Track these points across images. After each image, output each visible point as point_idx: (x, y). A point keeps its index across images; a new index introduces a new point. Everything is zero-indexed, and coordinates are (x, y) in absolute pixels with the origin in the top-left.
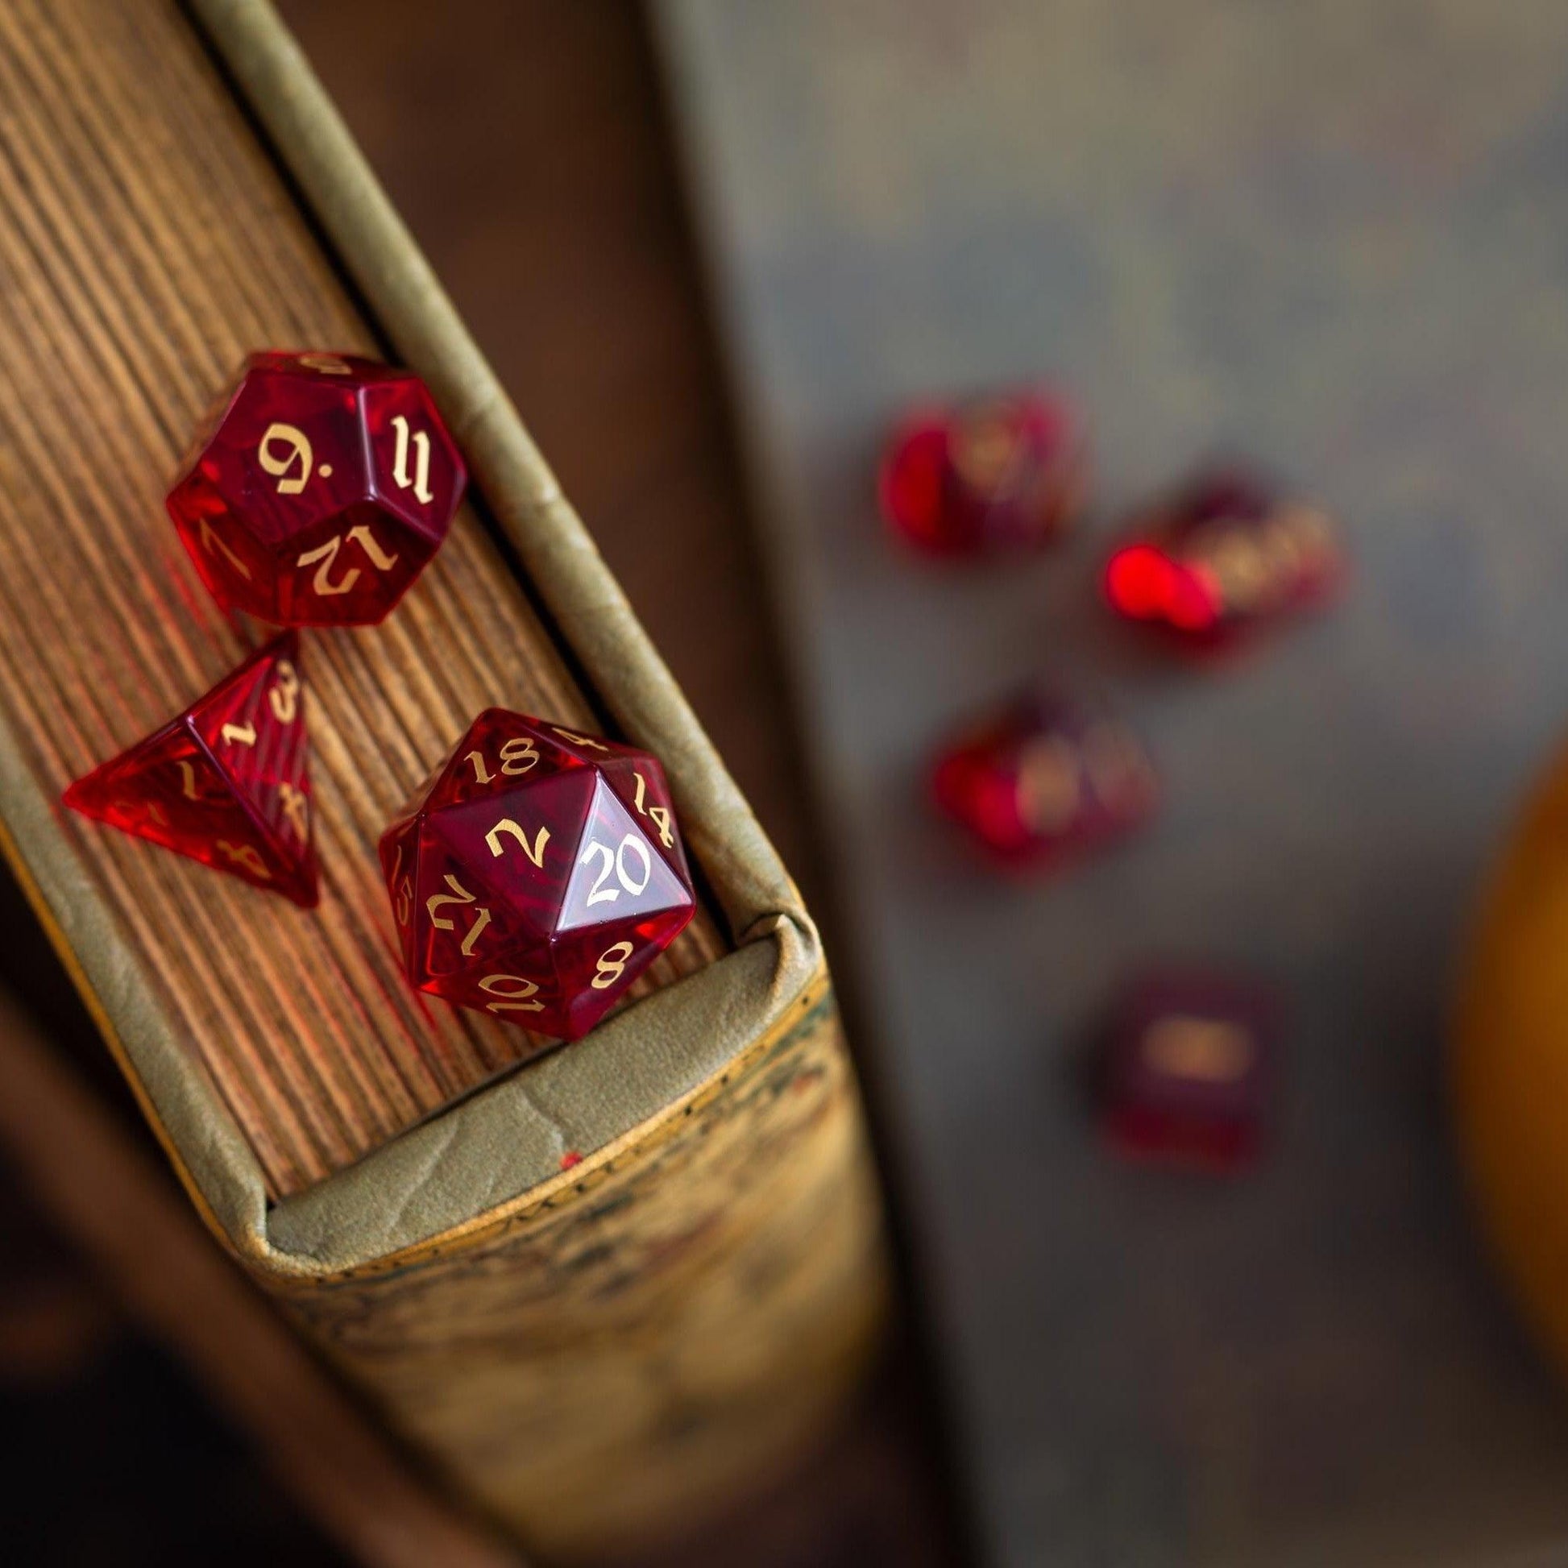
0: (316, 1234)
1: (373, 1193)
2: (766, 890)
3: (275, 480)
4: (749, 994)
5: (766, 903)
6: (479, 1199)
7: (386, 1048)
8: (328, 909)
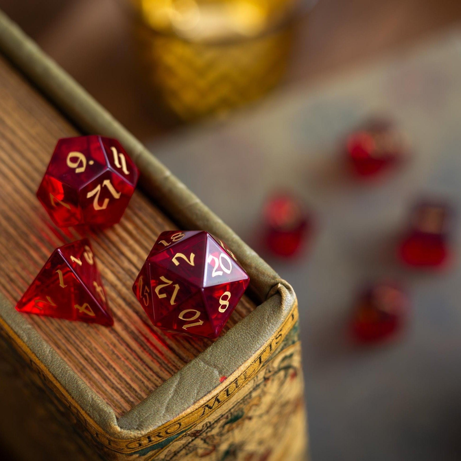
0: (136, 421)
1: (154, 404)
2: (272, 278)
3: (74, 169)
4: (274, 311)
5: (273, 281)
6: (193, 398)
7: (147, 365)
8: (117, 326)
